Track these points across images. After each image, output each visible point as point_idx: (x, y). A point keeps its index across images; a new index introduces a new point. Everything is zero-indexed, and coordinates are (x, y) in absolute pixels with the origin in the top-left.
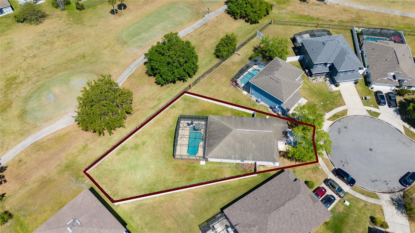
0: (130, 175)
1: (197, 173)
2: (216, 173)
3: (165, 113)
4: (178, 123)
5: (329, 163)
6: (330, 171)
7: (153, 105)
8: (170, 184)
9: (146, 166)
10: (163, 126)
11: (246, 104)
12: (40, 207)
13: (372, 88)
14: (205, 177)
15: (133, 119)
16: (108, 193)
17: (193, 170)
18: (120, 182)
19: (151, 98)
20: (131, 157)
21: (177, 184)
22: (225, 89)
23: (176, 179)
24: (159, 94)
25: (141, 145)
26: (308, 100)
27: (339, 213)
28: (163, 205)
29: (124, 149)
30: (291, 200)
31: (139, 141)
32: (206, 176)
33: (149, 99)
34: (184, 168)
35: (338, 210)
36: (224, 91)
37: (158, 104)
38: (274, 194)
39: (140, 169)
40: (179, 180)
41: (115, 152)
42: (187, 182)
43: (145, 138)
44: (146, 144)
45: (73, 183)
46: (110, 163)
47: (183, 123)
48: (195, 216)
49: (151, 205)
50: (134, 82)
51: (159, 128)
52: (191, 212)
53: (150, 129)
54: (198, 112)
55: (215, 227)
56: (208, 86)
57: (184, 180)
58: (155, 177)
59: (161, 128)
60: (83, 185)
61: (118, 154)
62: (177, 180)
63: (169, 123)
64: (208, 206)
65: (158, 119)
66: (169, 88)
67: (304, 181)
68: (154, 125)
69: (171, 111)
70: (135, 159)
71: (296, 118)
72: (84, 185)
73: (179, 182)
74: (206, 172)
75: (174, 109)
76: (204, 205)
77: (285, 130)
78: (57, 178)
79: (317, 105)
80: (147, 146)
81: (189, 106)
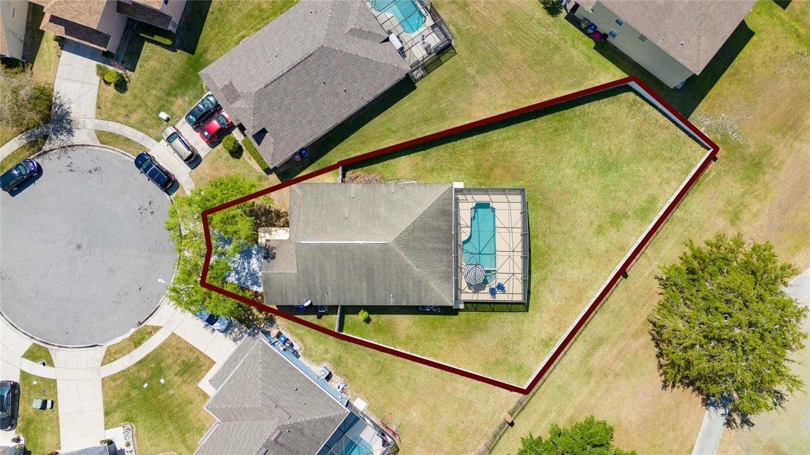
0: (613, 148)
1: (469, 163)
2: (428, 163)
3: (565, 322)
4: (527, 292)
6: (182, 187)
7: (600, 352)
8: (523, 132)
9: (583, 171)
10: (563, 281)
11: (357, 364)
12: (777, 72)
13: (18, 440)
14: (451, 154)
15: (644, 306)
16: (648, 107)
17: (478, 167)
18: (630, 131)
19: (610, 378)
20: (622, 193)
21: (510, 134)
22: (414, 415)
23: (513, 146)
24: (591, 394)
25: (605, 225)
26: (198, 387)
27: (184, 94)
28: (532, 89)
29: (643, 214)
30: (276, 78)
31: (613, 235)
32: (448, 155)
33: (616, 375)
34: (498, 172)
35: (184, 101)
36: (416, 409)
37: (589, 355)
38: (309, 99)
39: (595, 163)
40: (507, 143)
41: (660, 204)
42: (489, 140)
43: (600, 245)
44: (595, 227)
45: (731, 127)
46: (665, 175)
47: (514, 292)
48: (464, 71)
49: (556, 87)
50: (671, 435)
51: (574, 274)
52: (473, 78)
53: (593, 271)
54: (481, 330)
55: (425, 53)
56: (462, 425)
57: (495, 145)
58: (558, 148)
59: (568, 276)
60: (708, 123)
61: (653, 200)
62: (510, 144)
63: (550, 292)
64: (440, 92)
65: (579, 301)
66: (568, 415)
67: (242, 157)
68: (586, 283)
69: (550, 330)
70: (612, 188)
71: (236, 327)
72: (706, 122)
73: (504, 140)
74: (449, 165)
75: (544, 336)
76: (449, 94)
77: (269, 262)
78: (768, 136)
79: (176, 375)
80: (592, 223)
81: (506, 347)
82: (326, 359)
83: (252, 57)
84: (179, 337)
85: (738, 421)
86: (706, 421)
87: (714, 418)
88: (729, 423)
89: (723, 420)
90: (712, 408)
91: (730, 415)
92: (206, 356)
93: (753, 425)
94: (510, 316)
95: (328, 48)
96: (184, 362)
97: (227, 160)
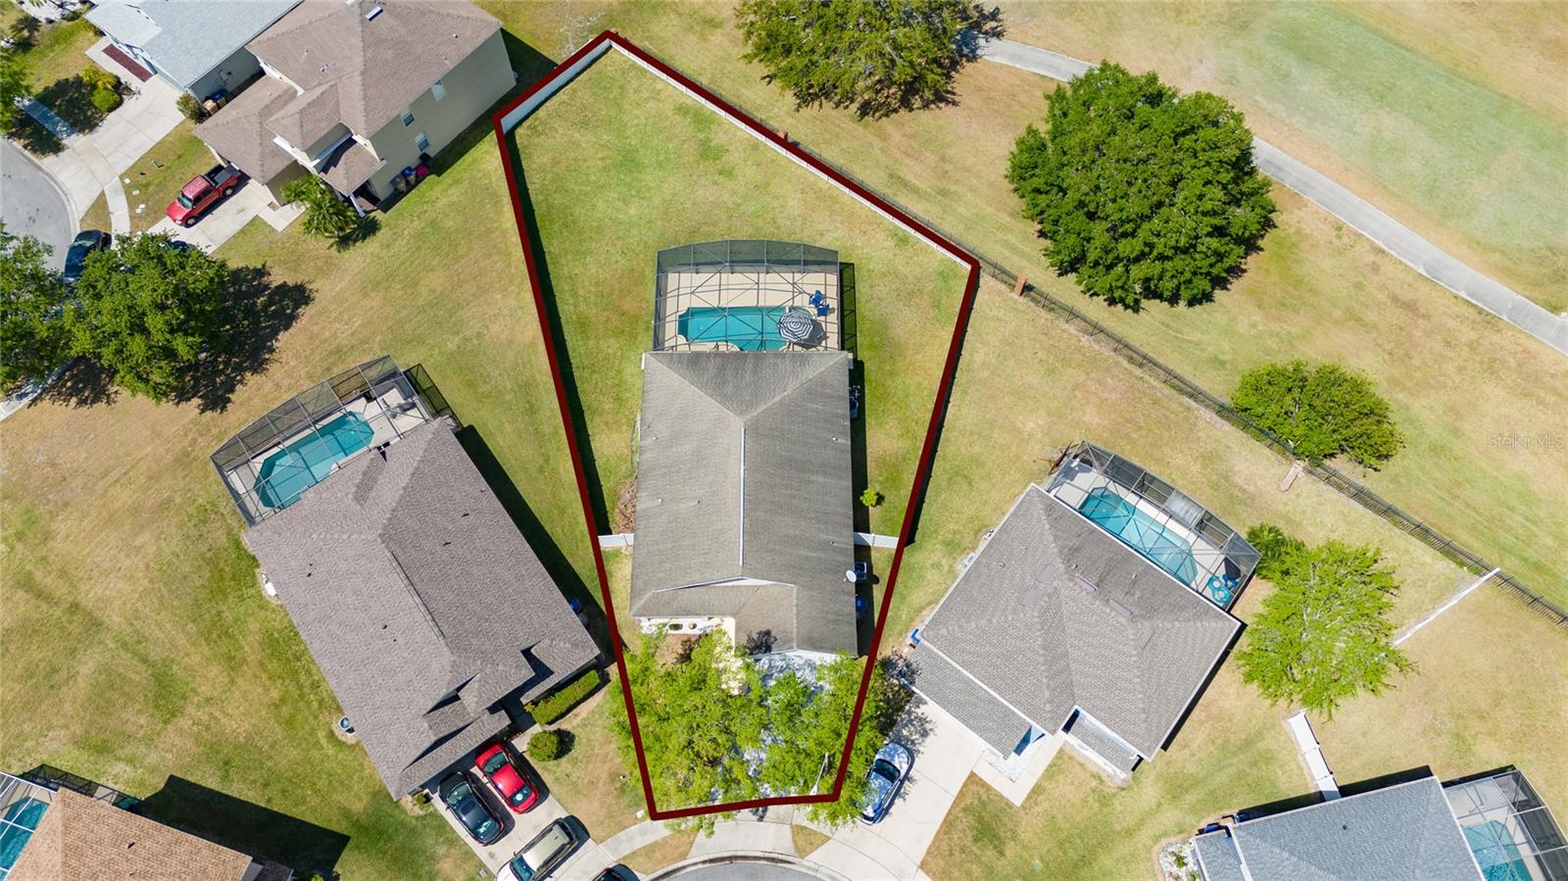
0: (600, 155)
1: (611, 346)
2: (607, 407)
3: (867, 216)
5: (665, 859)
6: (625, 858)
7: (910, 178)
8: (566, 271)
9: (634, 193)
10: (804, 218)
11: (954, 515)
14: (594, 372)
15: (839, 126)
16: (541, 113)
17: (618, 333)
18: (576, 135)
19: (947, 167)
20: (671, 146)
21: (566, 288)
22: (1031, 425)
23: (586, 283)
24: (974, 190)
25: (719, 167)
26: (1022, 806)
27: (432, 859)
28: (496, 258)
29: (701, 120)
31: (734, 157)
32: (595, 376)
33: (943, 159)
34: (628, 304)
35: (447, 856)
36: (1022, 422)
37: (916, 191)
38: (475, 571)
39: (622, 177)
40: (581, 292)
41: (689, 102)
42: (574, 317)
43: (749, 173)
44: (721, 179)
46: (645, 95)
47: (826, 283)
48: (452, 353)
49: (496, 225)
50: (1023, 98)
51: (794, 205)
52: (466, 339)
53: (789, 181)
54: (886, 328)
55: (414, 412)
56: (1040, 354)
57: (583, 307)
58: (595, 224)
59: (797, 212)
61: (682, 110)
62: (583, 288)
63: (822, 235)
64: (483, 388)
65: (835, 199)
66: (1009, 219)
67: (573, 732)
68: (807, 190)
69: (881, 235)
70: (662, 158)
71: (899, 731)
73: (575, 295)
74: (612, 374)
75: (890, 243)
76: (488, 376)
77: (776, 640)
79: (1002, 853)
80: (715, 183)
81: (911, 294)
82: (951, 566)
83: (380, 681)
84: (929, 852)
85: (994, 24)
86: (998, 60)
87: (991, 51)
88: (997, 34)
89: (994, 41)
90: (979, 52)
91: (986, 33)
92: (961, 794)
93: (997, 9)
94: (862, 289)
95: (385, 528)
96: (976, 840)
97: (575, 761)
